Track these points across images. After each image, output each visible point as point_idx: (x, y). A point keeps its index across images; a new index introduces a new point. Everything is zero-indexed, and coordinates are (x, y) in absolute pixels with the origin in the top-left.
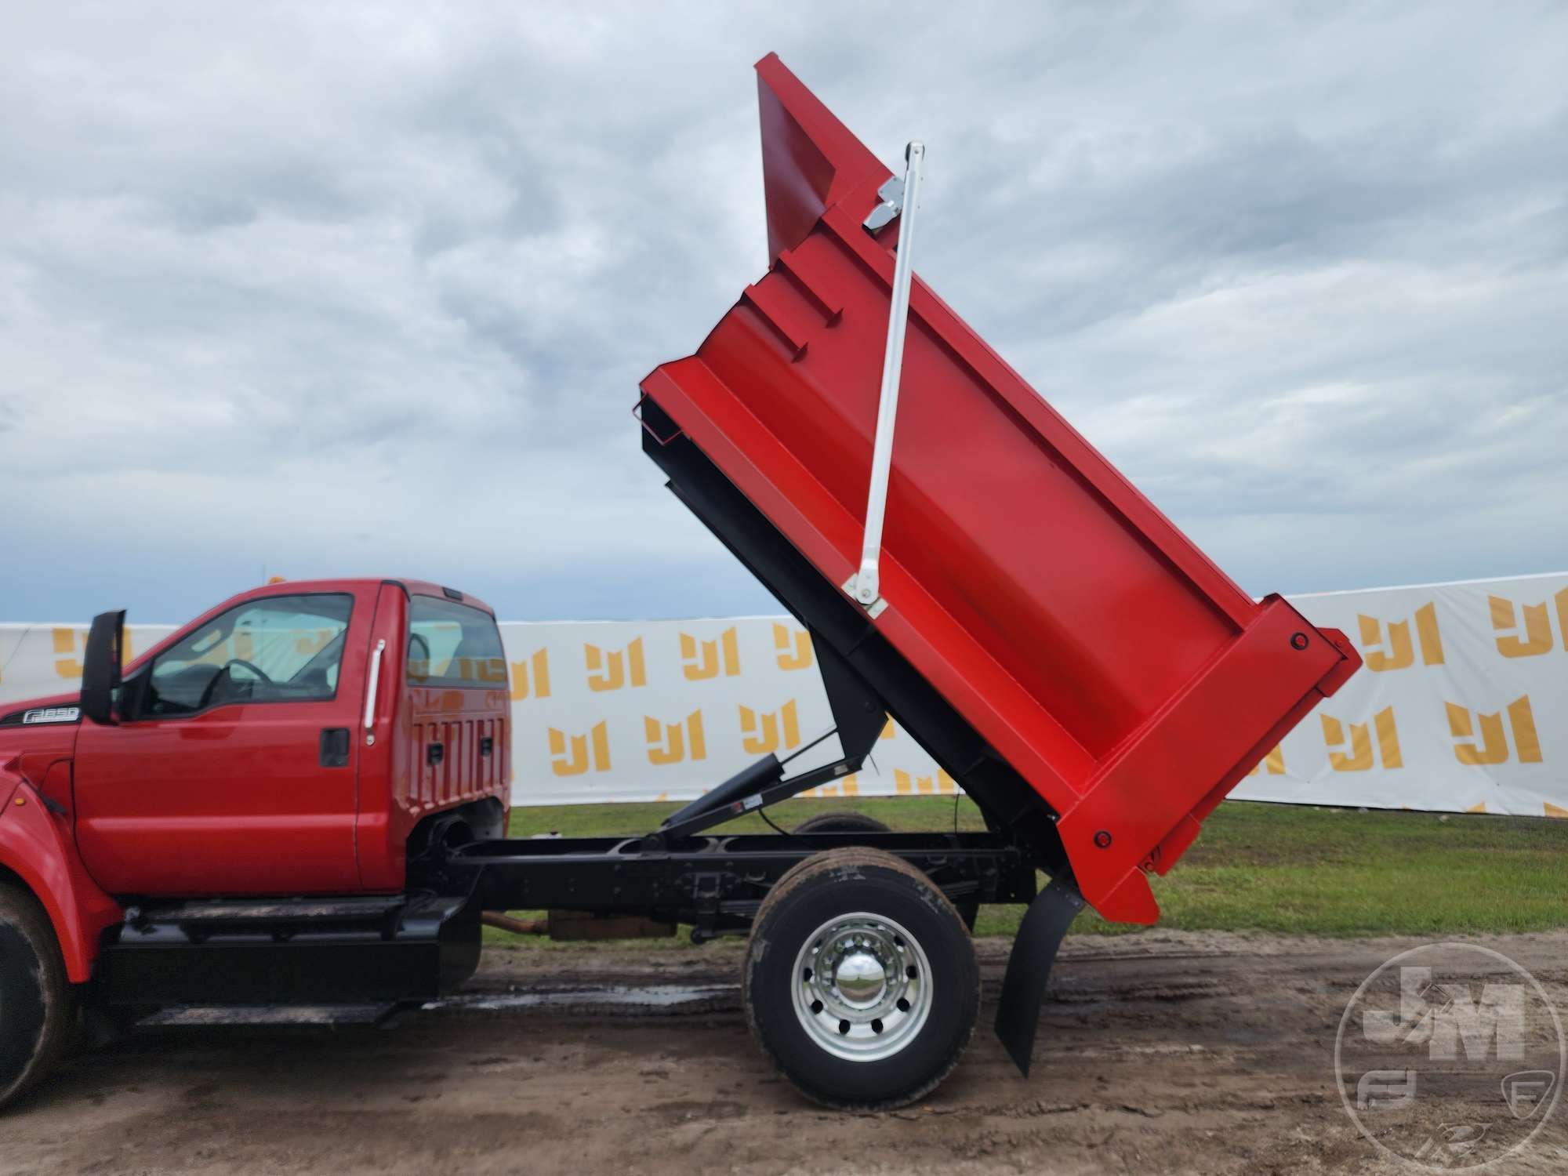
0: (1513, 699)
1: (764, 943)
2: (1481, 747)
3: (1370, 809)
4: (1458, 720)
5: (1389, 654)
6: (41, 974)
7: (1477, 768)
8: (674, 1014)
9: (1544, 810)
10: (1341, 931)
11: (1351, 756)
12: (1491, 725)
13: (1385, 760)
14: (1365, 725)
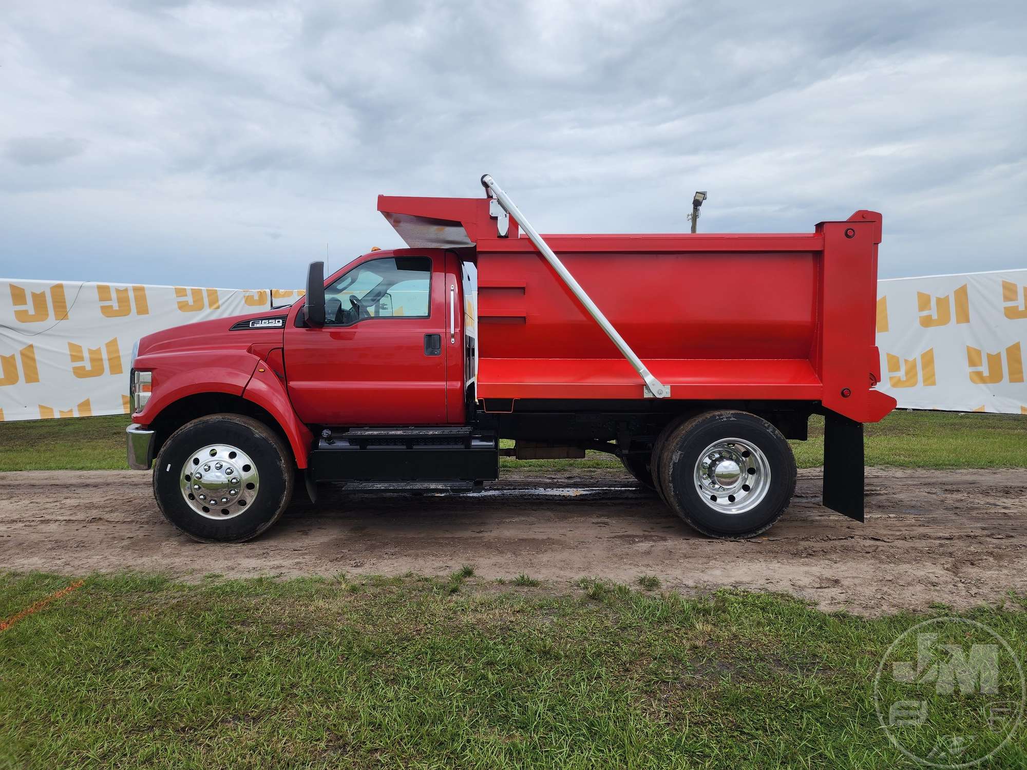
0: (1011, 344)
1: (680, 452)
2: (986, 373)
3: (914, 410)
4: (973, 357)
5: (935, 317)
6: (283, 464)
7: (982, 386)
8: (582, 500)
9: (1020, 411)
10: (937, 466)
11: (904, 379)
12: (994, 360)
13: (925, 381)
14: (915, 359)
